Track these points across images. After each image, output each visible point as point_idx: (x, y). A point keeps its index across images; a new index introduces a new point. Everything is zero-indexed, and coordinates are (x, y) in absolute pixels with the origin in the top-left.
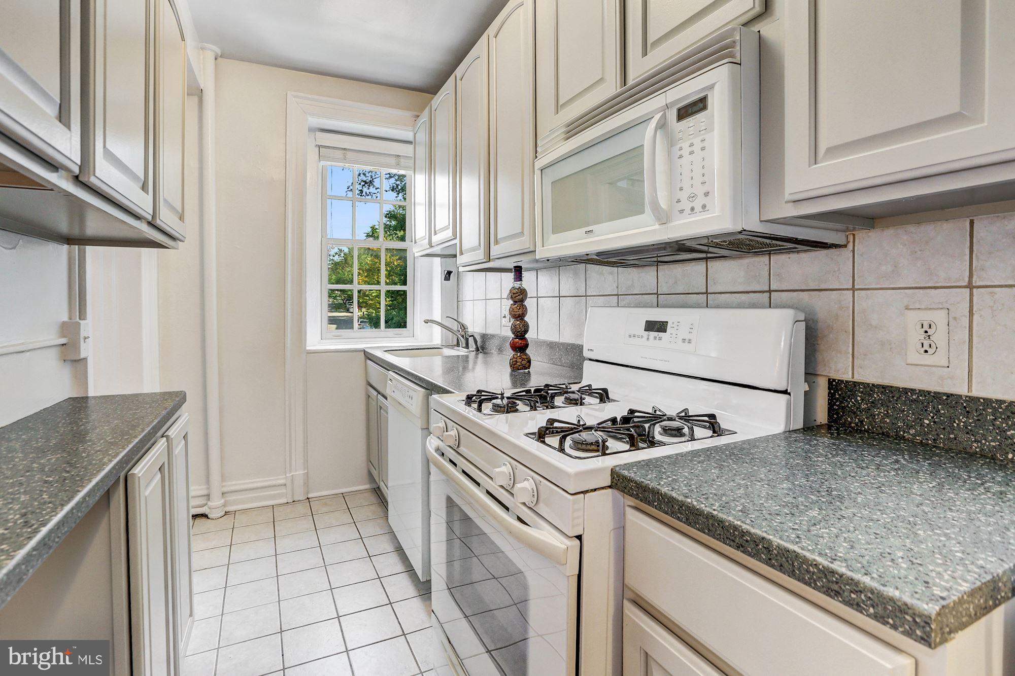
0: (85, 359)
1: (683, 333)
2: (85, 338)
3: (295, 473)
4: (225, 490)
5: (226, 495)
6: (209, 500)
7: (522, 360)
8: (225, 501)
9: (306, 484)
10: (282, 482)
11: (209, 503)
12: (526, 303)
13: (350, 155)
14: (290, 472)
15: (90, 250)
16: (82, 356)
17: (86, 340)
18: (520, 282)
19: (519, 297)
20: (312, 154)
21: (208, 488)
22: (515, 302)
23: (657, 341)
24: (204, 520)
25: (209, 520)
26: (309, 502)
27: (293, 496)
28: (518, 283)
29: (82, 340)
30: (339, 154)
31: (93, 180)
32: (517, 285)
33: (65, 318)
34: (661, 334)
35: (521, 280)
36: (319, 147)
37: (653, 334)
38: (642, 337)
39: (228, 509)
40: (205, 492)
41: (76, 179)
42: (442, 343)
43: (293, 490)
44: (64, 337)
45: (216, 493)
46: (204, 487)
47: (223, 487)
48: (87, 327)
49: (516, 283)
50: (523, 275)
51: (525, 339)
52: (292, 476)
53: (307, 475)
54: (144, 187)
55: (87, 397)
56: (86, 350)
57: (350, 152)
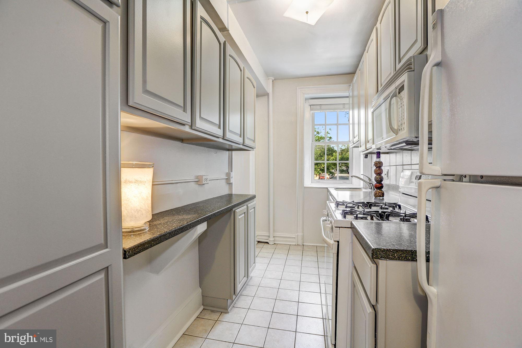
0: (232, 183)
2: (232, 177)
3: (298, 234)
4: (275, 235)
5: (275, 237)
6: (269, 238)
7: (379, 193)
8: (275, 239)
9: (303, 239)
10: (294, 236)
11: (269, 239)
12: (382, 168)
13: (323, 107)
14: (297, 233)
15: (234, 152)
16: (231, 182)
17: (232, 178)
18: (379, 159)
19: (379, 166)
20: (308, 108)
21: (269, 234)
22: (377, 168)
24: (267, 244)
25: (269, 245)
26: (303, 246)
27: (298, 242)
28: (378, 159)
29: (231, 178)
30: (318, 107)
31: (226, 138)
32: (378, 160)
33: (228, 172)
35: (379, 158)
36: (310, 105)
37: (417, 181)
38: (414, 182)
39: (275, 242)
40: (268, 235)
41: (223, 139)
42: (363, 186)
43: (298, 240)
44: (227, 177)
45: (271, 236)
46: (268, 233)
47: (274, 234)
48: (233, 174)
49: (377, 159)
50: (381, 156)
51: (382, 184)
52: (298, 235)
53: (303, 236)
54: (240, 136)
55: (232, 194)
56: (232, 181)
57: (323, 106)
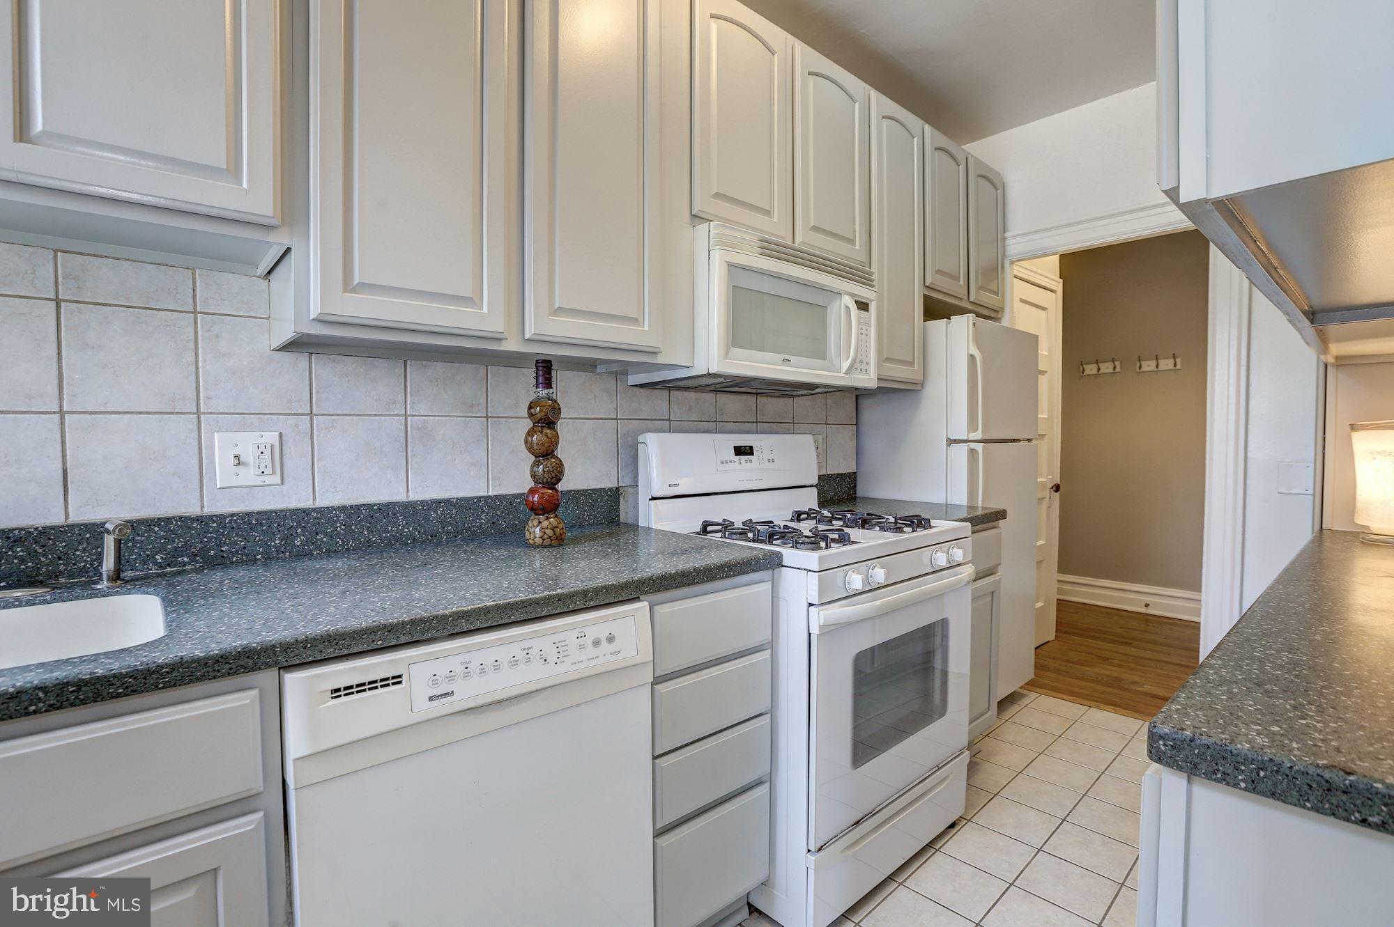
1: (767, 455)
23: (749, 464)
28: (546, 391)
34: (750, 457)
35: (550, 386)
37: (744, 458)
38: (734, 462)
